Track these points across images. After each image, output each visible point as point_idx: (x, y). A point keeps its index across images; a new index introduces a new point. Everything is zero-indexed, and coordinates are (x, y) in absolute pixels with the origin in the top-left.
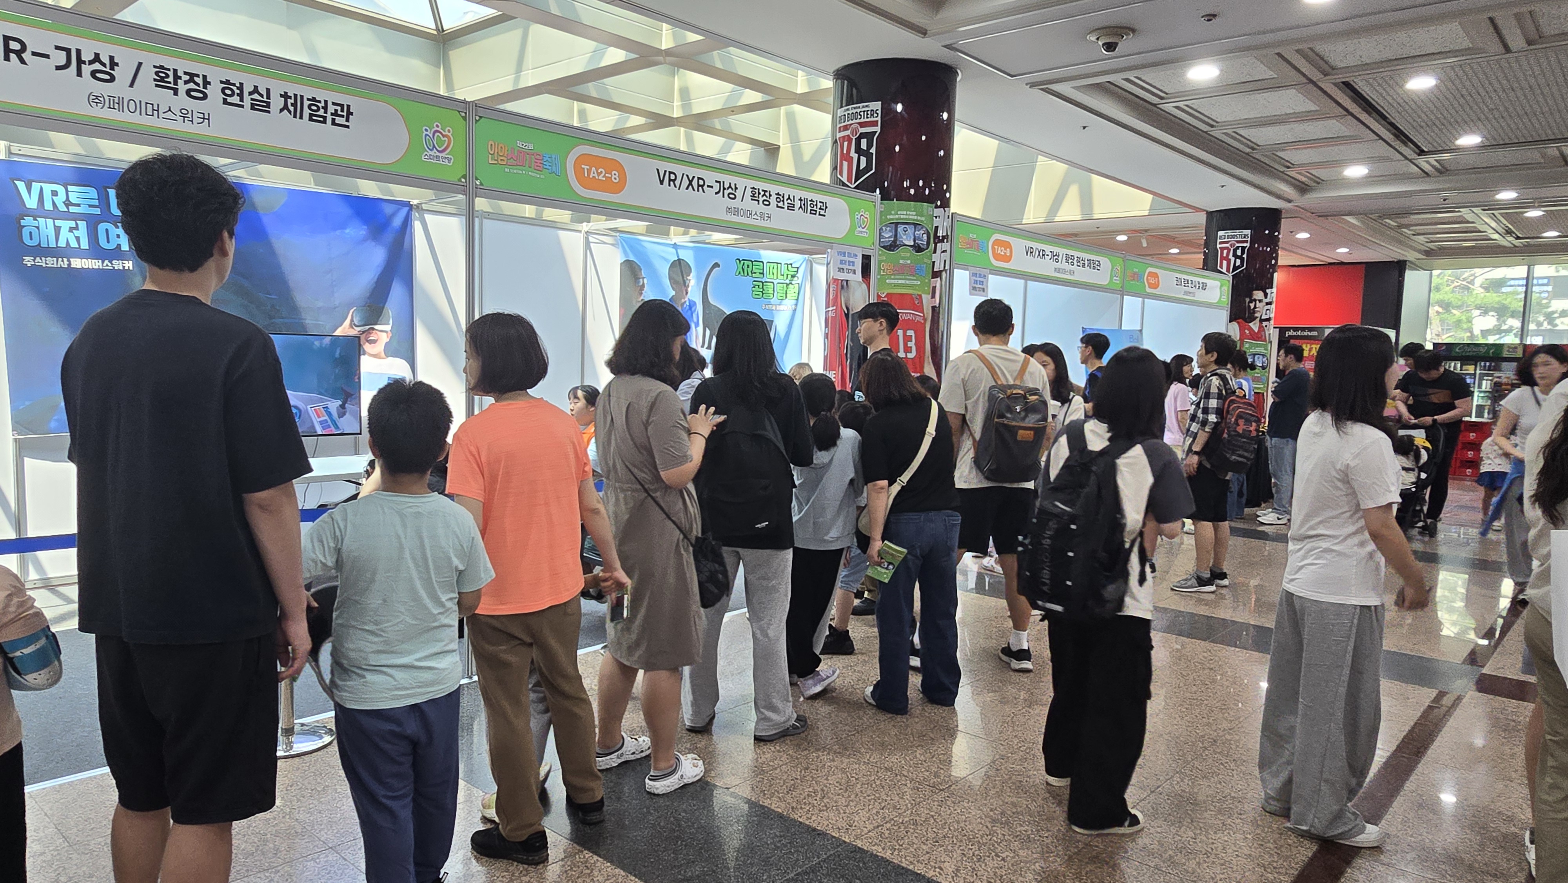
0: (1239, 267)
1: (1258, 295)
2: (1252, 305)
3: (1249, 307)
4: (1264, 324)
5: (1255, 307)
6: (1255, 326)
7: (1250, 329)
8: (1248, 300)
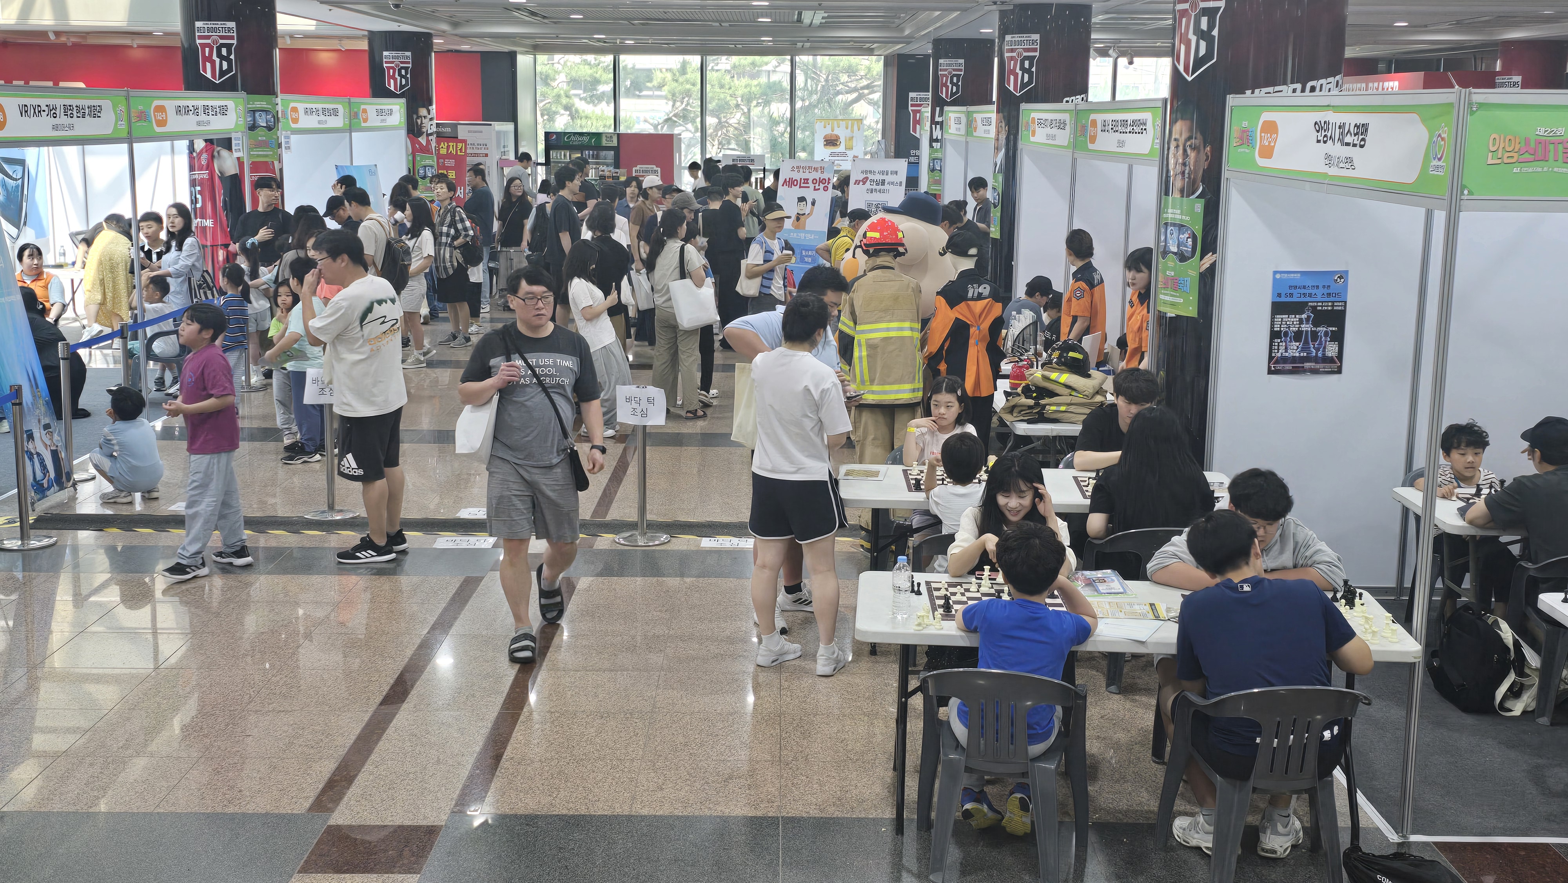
0: (404, 86)
1: (423, 112)
2: (419, 121)
3: (417, 123)
4: (430, 138)
5: (422, 123)
6: (423, 140)
7: (420, 144)
8: (415, 117)
